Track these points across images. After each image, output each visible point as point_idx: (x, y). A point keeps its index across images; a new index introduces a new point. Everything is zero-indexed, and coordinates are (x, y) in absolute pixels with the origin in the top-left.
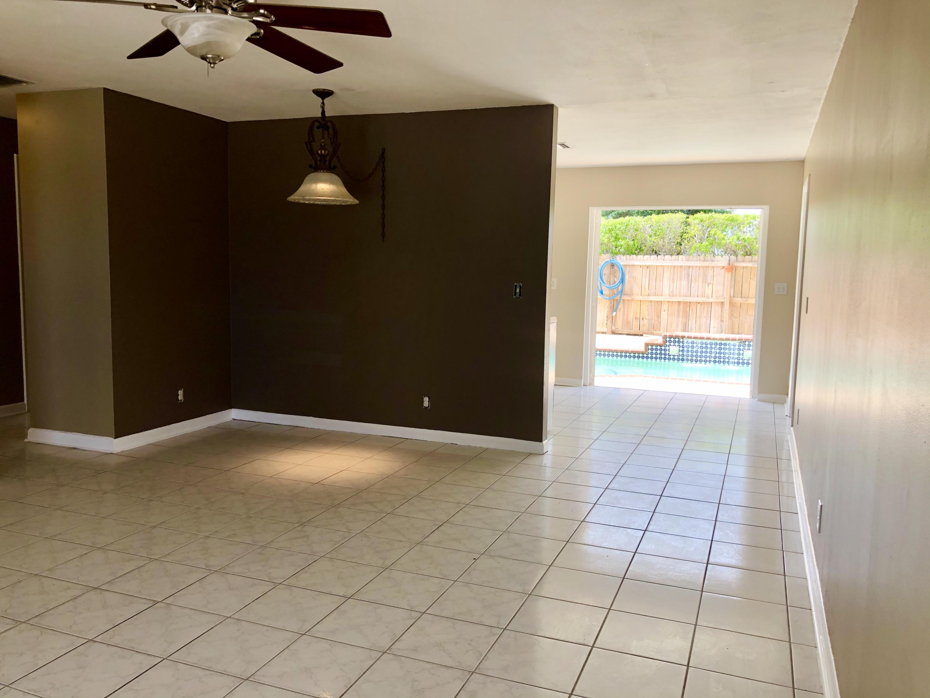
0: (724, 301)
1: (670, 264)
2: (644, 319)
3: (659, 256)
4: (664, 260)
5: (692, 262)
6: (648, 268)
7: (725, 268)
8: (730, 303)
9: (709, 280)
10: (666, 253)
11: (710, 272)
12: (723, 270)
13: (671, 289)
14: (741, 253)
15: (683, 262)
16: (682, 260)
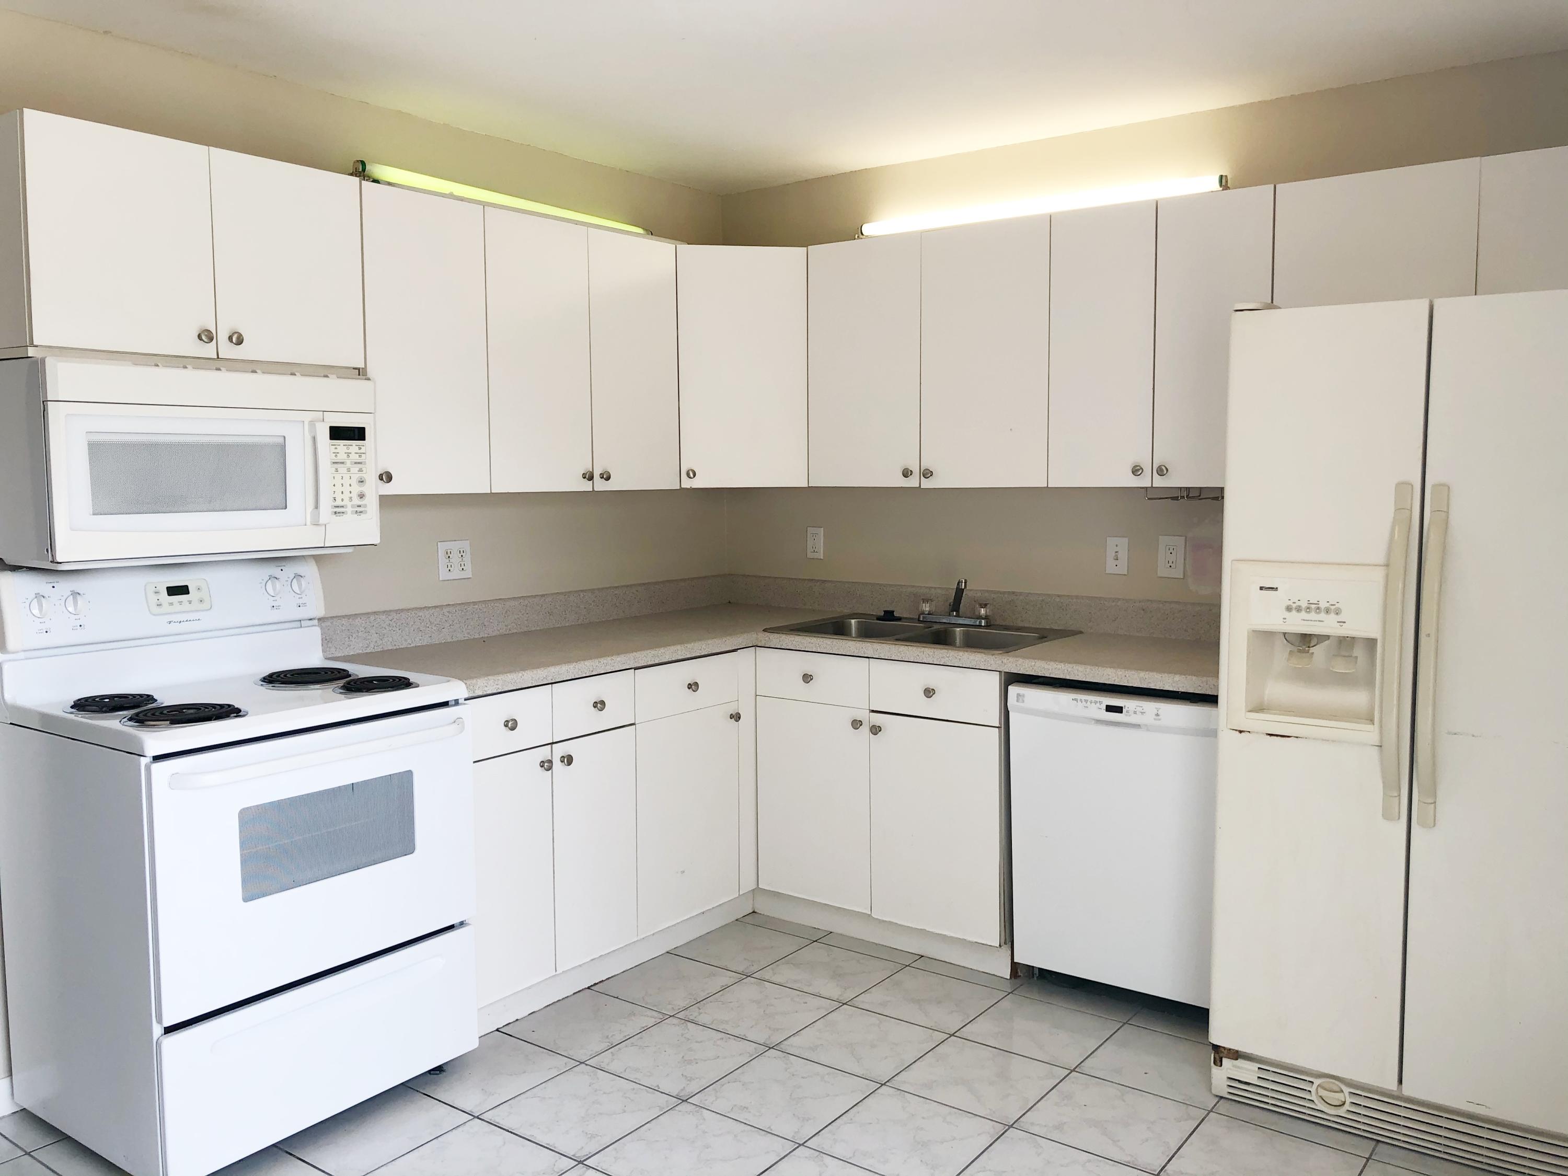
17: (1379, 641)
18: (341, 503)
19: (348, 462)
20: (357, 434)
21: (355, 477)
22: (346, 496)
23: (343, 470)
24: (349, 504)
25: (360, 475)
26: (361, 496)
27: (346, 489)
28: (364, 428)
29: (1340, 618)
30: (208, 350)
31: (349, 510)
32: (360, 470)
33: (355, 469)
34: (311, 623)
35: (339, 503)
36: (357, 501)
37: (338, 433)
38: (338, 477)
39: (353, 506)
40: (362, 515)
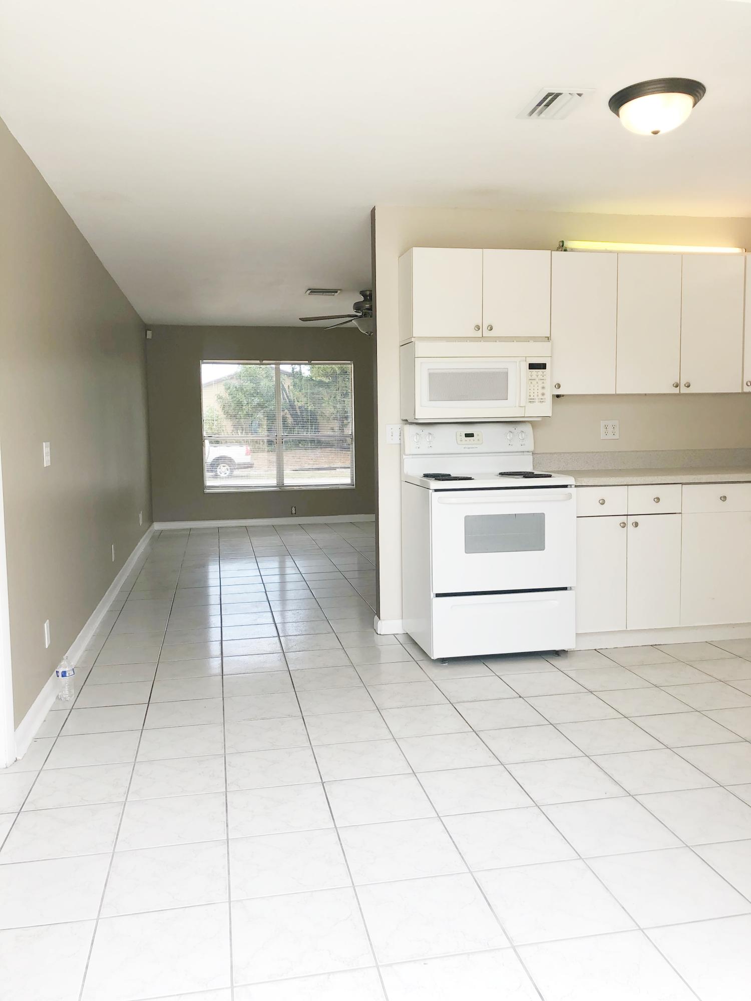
18: (533, 398)
19: (537, 379)
20: (543, 366)
21: (541, 386)
22: (536, 394)
23: (534, 382)
24: (537, 398)
25: (543, 385)
26: (543, 394)
27: (536, 391)
28: (546, 364)
30: (479, 334)
31: (537, 400)
32: (543, 383)
33: (540, 382)
34: (528, 453)
35: (532, 397)
36: (540, 397)
37: (532, 366)
38: (532, 385)
39: (538, 399)
40: (544, 403)
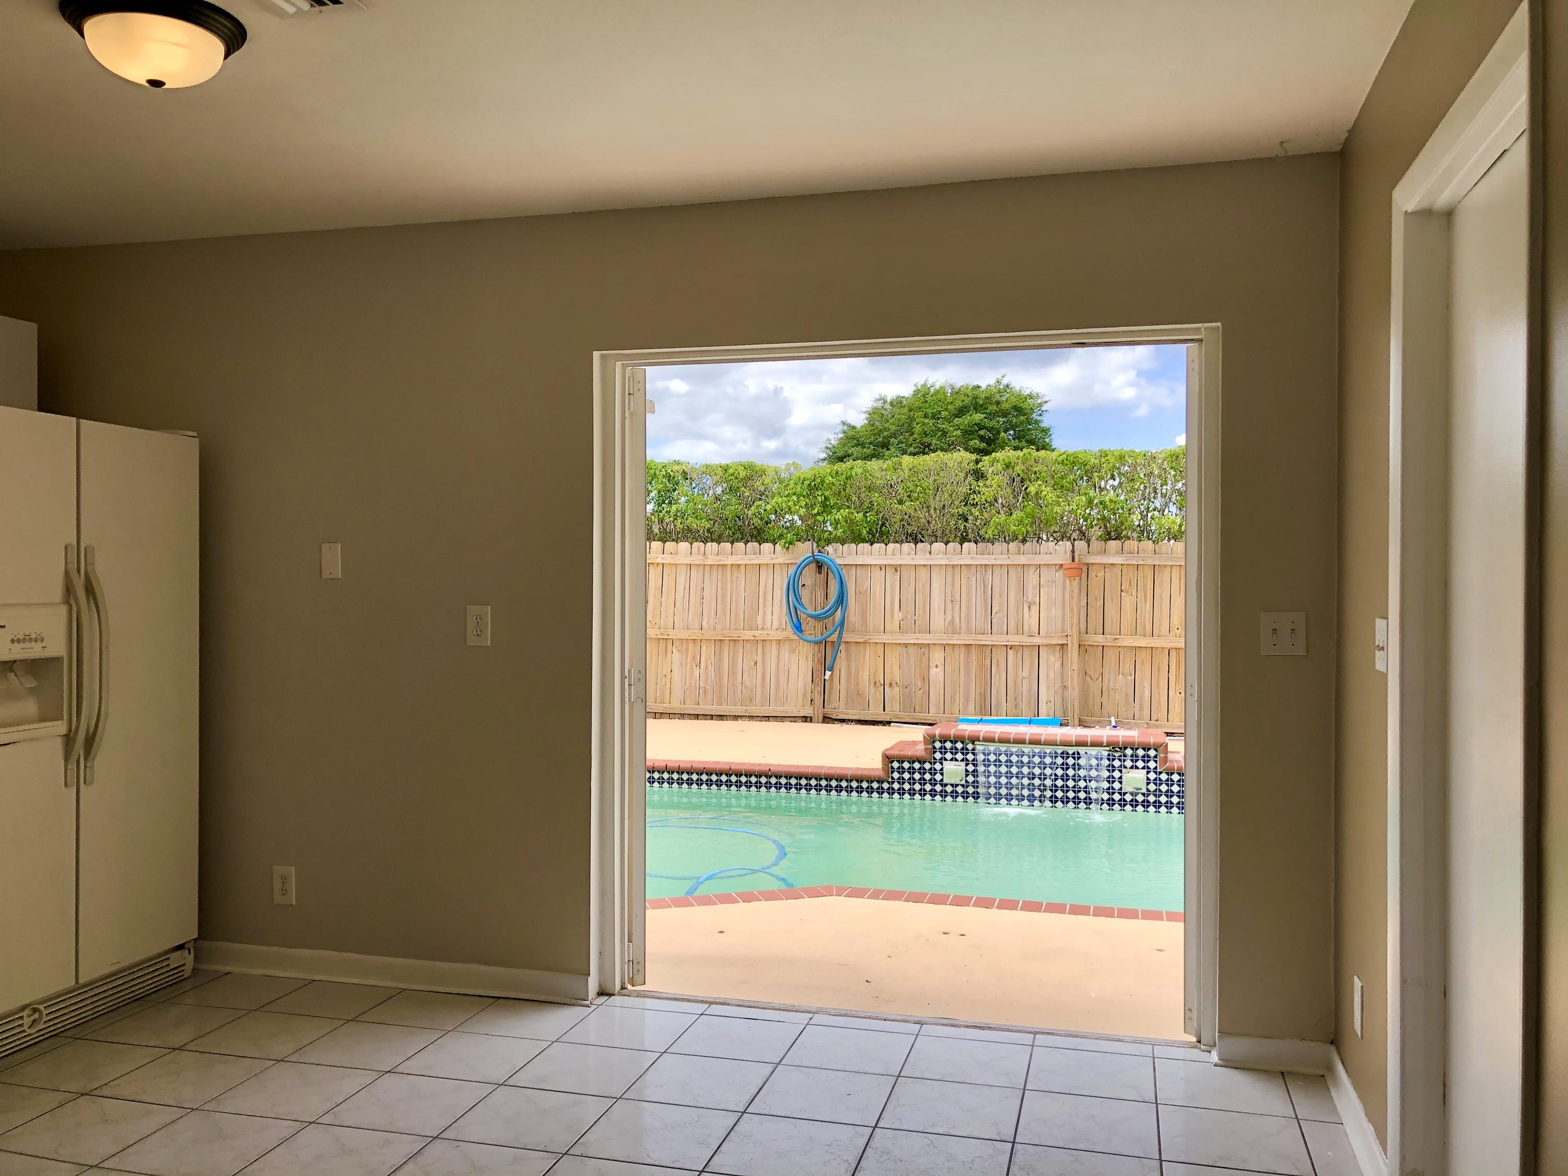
0: (1066, 642)
1: (944, 562)
2: (894, 685)
3: (920, 545)
4: (930, 553)
5: (990, 556)
6: (896, 570)
7: (1064, 567)
8: (1079, 645)
9: (1031, 595)
10: (935, 538)
11: (1032, 579)
12: (1061, 573)
13: (949, 618)
14: (1096, 532)
15: (971, 556)
16: (969, 554)
17: (65, 660)
29: (44, 644)
